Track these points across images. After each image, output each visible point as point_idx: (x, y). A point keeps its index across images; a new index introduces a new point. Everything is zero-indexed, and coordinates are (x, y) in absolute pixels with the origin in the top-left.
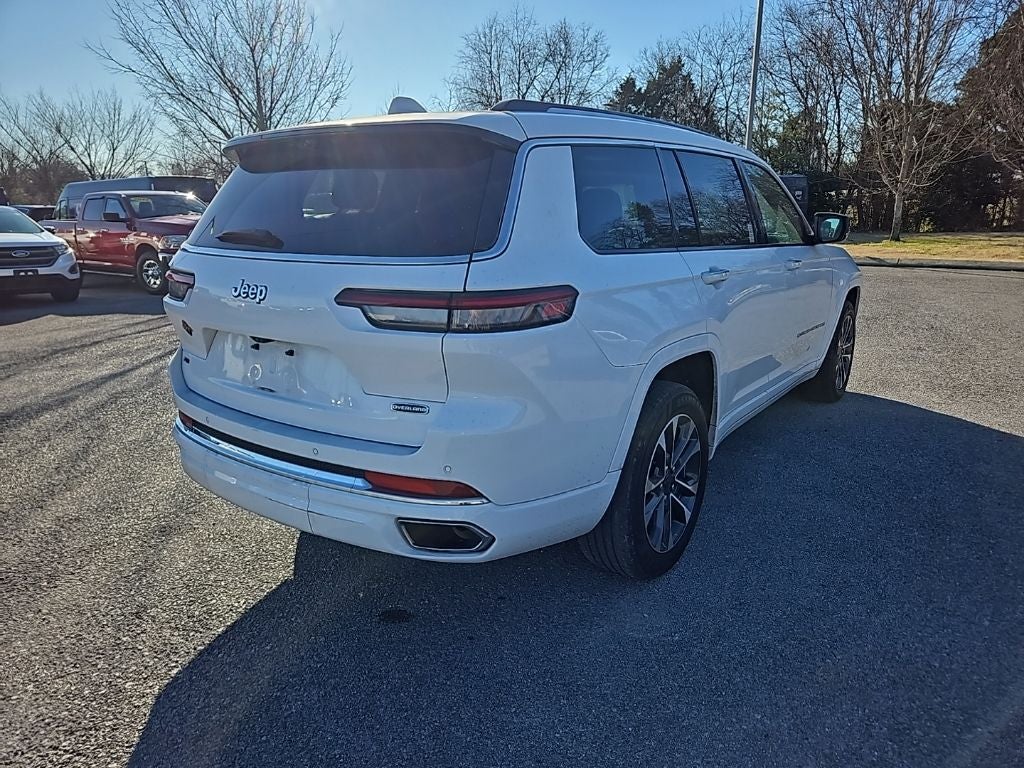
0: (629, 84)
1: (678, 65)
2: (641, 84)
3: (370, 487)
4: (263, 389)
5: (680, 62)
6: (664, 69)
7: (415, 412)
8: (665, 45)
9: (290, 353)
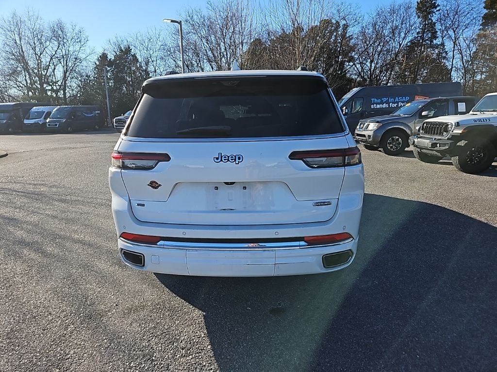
0: (104, 57)
1: (128, 50)
2: (111, 56)
3: (307, 244)
4: (224, 210)
5: (129, 48)
6: (121, 50)
7: (326, 205)
8: (119, 38)
9: (245, 188)
